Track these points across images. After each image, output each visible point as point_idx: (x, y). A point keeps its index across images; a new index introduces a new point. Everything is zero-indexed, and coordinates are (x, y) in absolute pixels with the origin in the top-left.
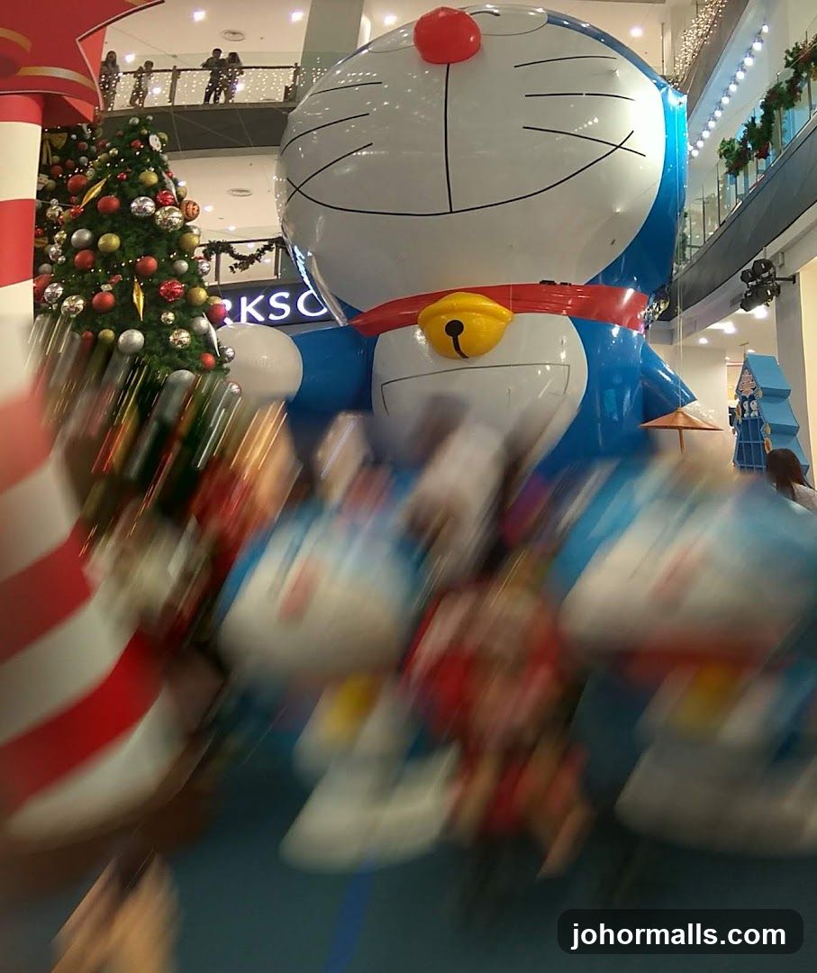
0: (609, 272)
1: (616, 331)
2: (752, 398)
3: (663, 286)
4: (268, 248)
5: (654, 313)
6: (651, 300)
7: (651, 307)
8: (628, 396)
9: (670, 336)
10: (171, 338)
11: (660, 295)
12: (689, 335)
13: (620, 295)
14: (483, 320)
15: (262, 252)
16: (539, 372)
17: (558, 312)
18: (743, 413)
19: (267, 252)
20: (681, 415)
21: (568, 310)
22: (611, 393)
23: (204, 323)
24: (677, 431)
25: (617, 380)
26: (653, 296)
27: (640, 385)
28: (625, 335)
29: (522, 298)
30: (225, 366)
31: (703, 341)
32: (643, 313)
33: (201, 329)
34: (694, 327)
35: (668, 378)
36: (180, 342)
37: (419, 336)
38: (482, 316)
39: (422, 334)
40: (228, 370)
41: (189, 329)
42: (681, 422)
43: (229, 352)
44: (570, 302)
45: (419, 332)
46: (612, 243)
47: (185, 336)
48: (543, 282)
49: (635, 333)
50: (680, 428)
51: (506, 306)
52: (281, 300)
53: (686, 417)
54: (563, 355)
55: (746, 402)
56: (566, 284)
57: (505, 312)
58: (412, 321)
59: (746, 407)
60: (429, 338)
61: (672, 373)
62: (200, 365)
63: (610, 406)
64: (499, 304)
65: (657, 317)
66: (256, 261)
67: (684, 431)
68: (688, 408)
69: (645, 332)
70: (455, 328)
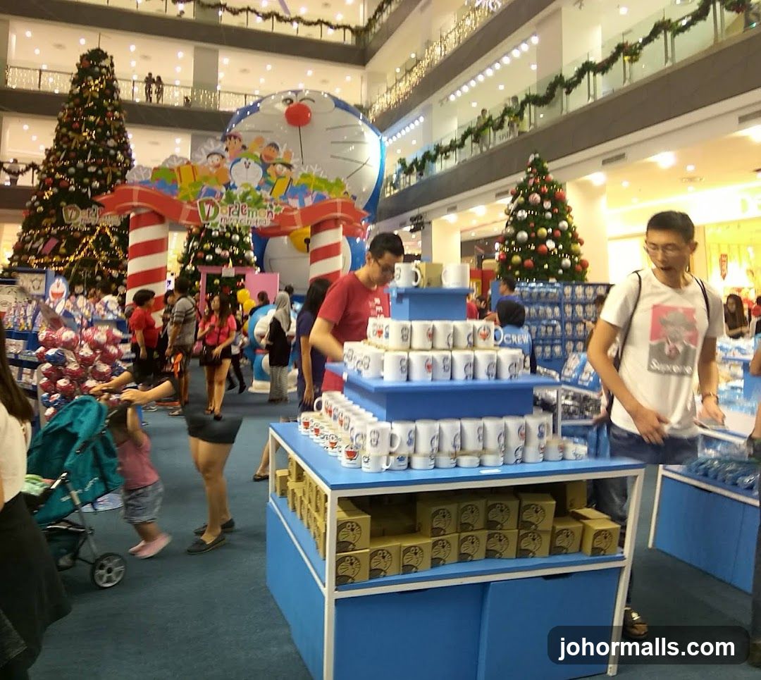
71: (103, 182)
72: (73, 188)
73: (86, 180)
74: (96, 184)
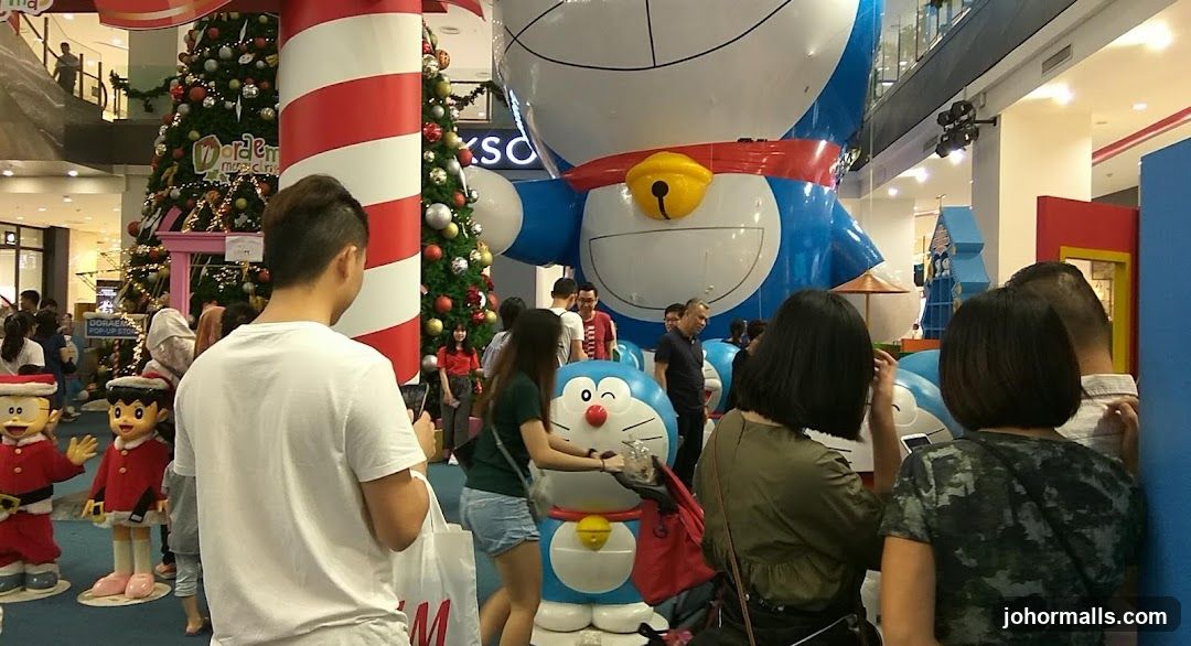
0: (803, 125)
1: (808, 188)
2: (945, 255)
3: (854, 134)
4: (480, 91)
5: (846, 165)
6: (844, 150)
7: (843, 159)
8: (817, 259)
9: (859, 188)
10: (431, 174)
11: (851, 143)
12: (879, 185)
13: (811, 150)
14: (685, 181)
15: (474, 94)
16: (734, 236)
17: (752, 171)
18: (935, 271)
19: (479, 94)
20: (869, 279)
21: (763, 169)
22: (801, 257)
23: (456, 165)
24: (864, 296)
25: (808, 242)
26: (846, 146)
27: (829, 247)
28: (817, 192)
29: (721, 158)
30: (470, 205)
31: (892, 192)
32: (834, 167)
33: (454, 169)
34: (884, 175)
35: (857, 238)
36: (438, 179)
37: (625, 194)
38: (686, 175)
39: (628, 193)
40: (472, 210)
41: (444, 168)
42: (869, 286)
43: (474, 195)
44: (765, 160)
45: (626, 190)
46: (806, 91)
47: (442, 175)
48: (741, 140)
49: (827, 189)
50: (867, 293)
51: (708, 167)
52: (491, 144)
53: (874, 280)
54: (757, 217)
55: (939, 261)
56: (762, 141)
57: (706, 172)
58: (619, 179)
59: (938, 266)
60: (636, 198)
61: (861, 232)
62: (454, 202)
63: (800, 272)
64: (700, 163)
65: (848, 168)
66: (470, 104)
67: (872, 296)
68: (874, 271)
69: (837, 188)
70: (660, 189)
71: (265, 84)
72: (210, 101)
73: (235, 83)
74: (251, 90)
